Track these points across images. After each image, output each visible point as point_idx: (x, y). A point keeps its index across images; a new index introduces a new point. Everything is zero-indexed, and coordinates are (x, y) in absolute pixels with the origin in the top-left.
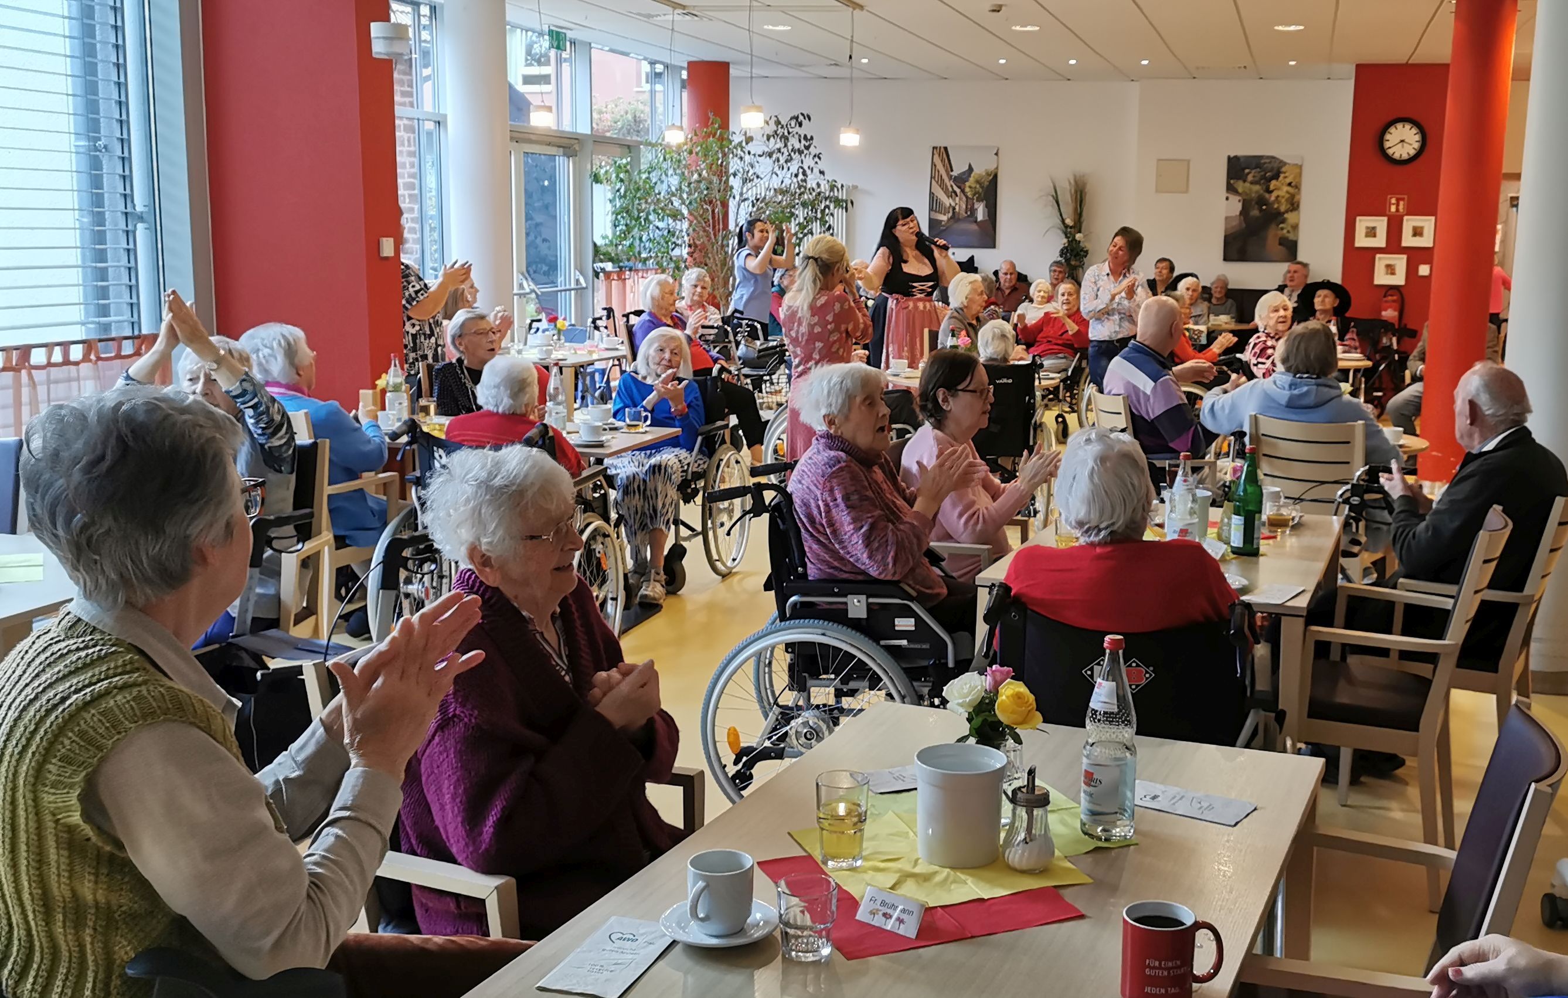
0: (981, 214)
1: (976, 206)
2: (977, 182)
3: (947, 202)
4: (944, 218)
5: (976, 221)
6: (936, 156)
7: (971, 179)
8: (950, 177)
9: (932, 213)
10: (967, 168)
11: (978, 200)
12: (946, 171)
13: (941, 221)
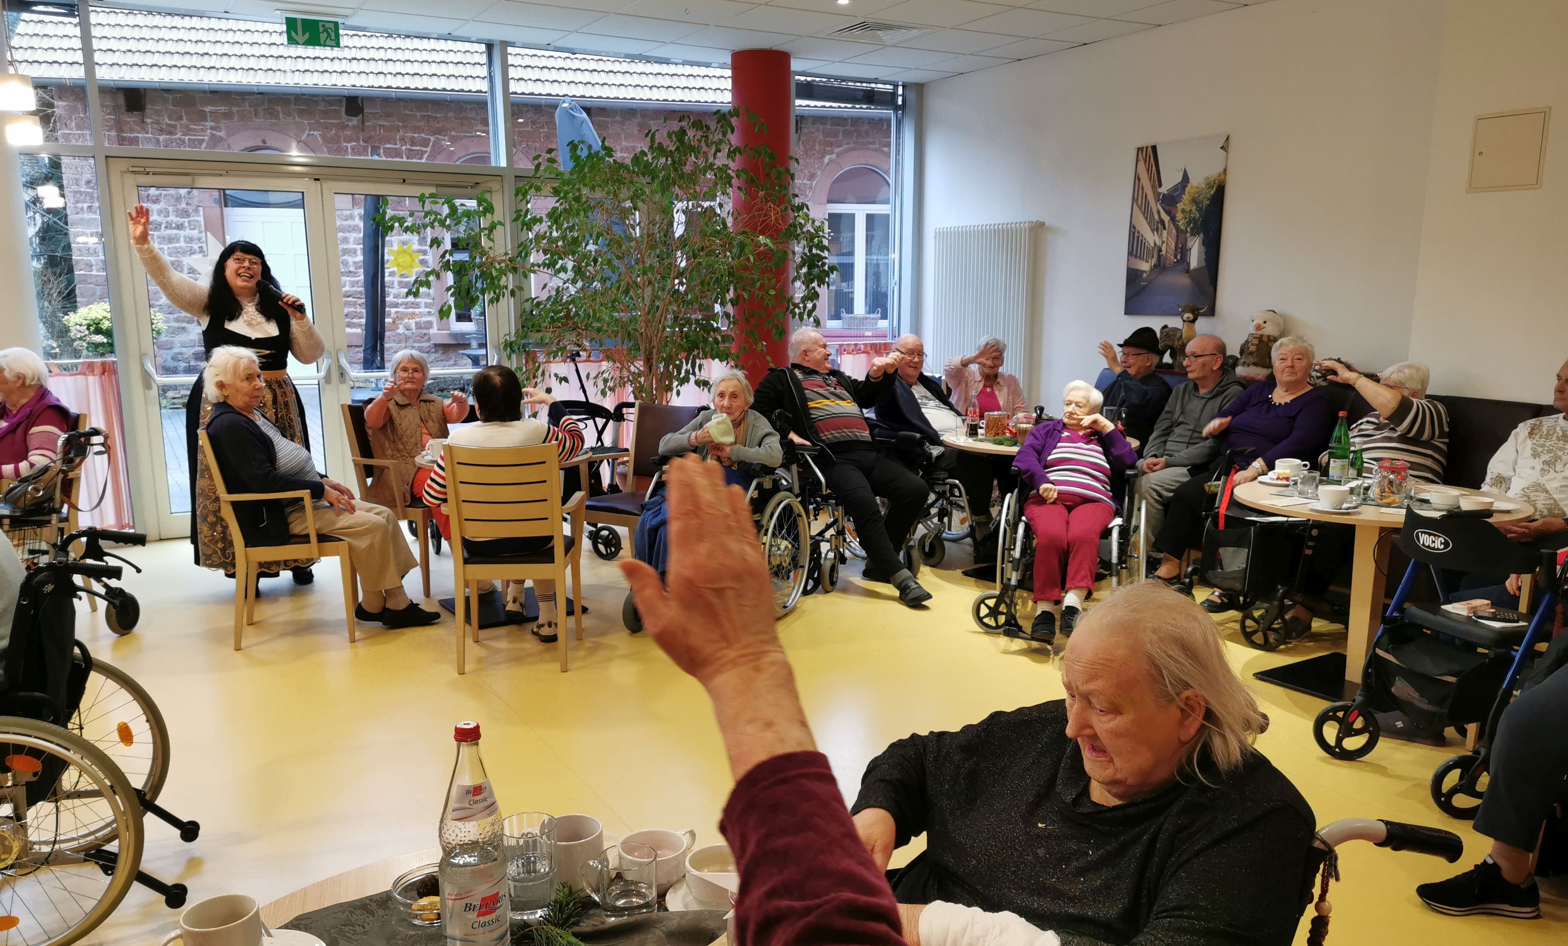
0: (1195, 257)
1: (1189, 244)
2: (1194, 201)
3: (1151, 238)
4: (1145, 266)
5: (1188, 271)
6: (1141, 164)
7: (1186, 197)
8: (1157, 195)
9: (1133, 259)
10: (1179, 179)
11: (1193, 234)
12: (1153, 187)
13: (1143, 272)
